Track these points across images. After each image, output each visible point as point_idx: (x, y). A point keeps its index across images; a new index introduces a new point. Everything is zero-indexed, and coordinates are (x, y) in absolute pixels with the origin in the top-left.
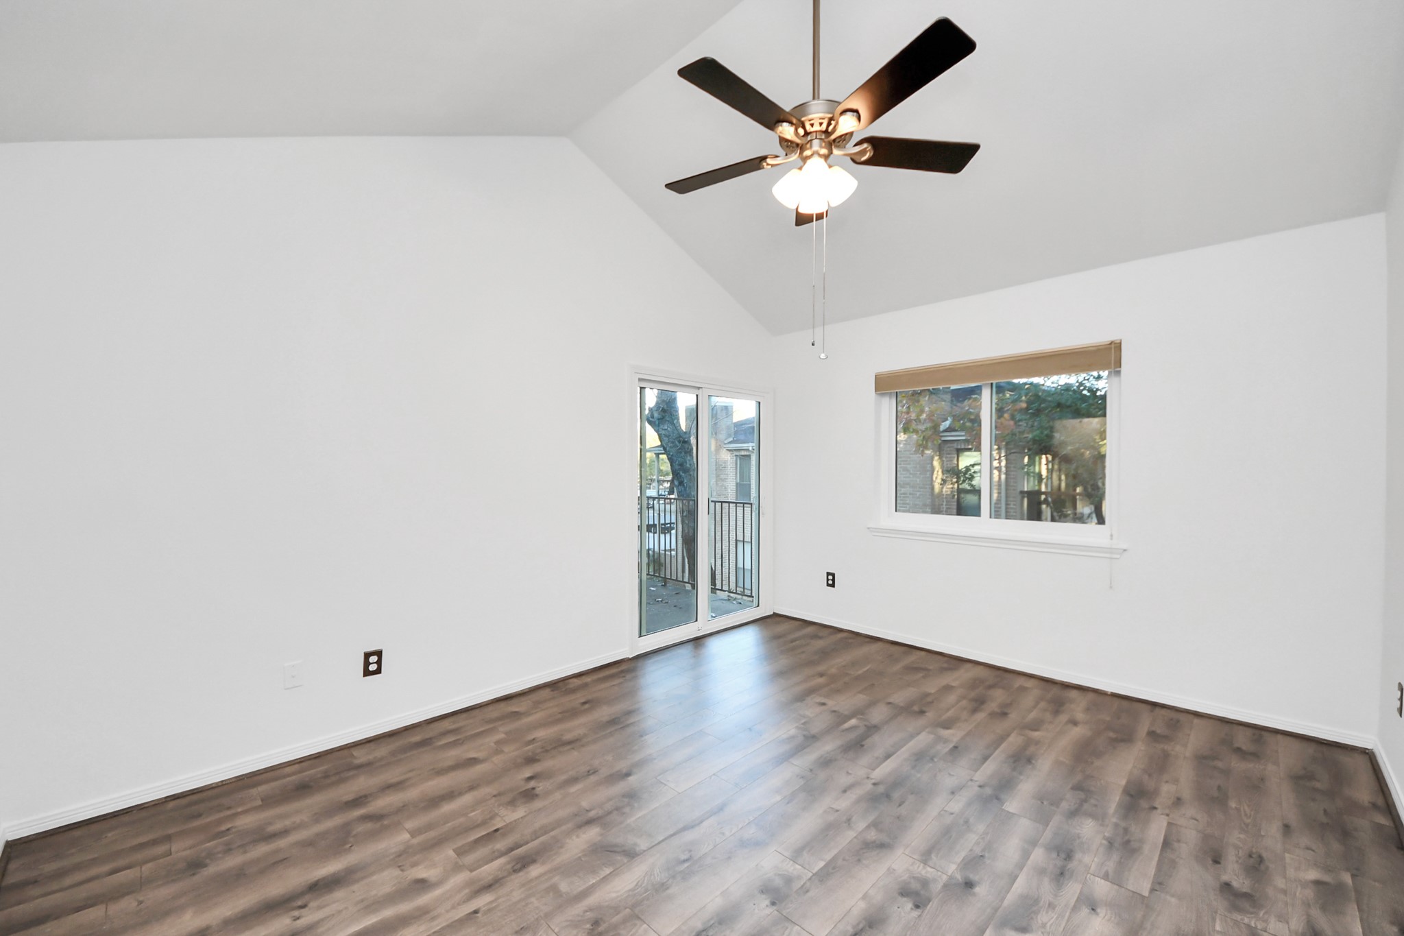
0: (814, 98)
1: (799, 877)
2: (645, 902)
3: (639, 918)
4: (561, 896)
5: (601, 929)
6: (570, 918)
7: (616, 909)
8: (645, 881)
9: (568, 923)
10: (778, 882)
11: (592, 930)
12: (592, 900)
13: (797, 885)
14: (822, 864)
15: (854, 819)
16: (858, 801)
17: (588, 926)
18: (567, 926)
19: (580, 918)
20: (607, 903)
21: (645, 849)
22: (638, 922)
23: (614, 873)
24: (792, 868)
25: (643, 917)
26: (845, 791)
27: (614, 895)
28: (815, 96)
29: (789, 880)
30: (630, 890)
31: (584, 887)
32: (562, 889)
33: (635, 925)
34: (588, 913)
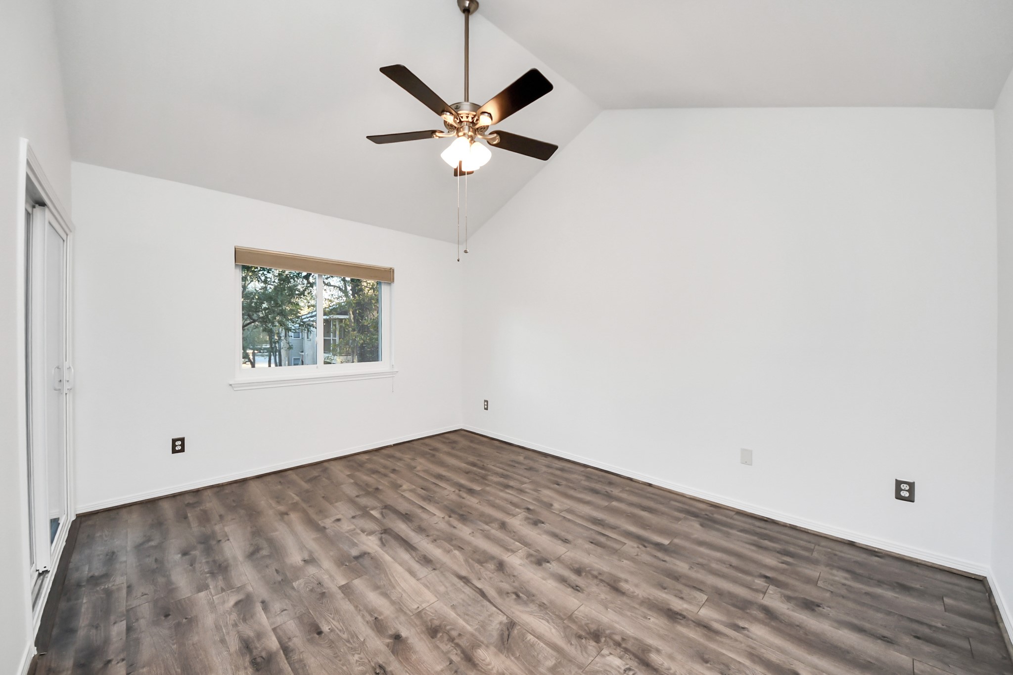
0: (465, 101)
2: (557, 613)
3: (571, 616)
4: (560, 663)
5: (583, 634)
6: (580, 653)
7: (566, 628)
8: (539, 615)
9: (584, 653)
11: (586, 638)
12: (561, 643)
17: (583, 641)
18: (586, 653)
19: (578, 647)
20: (562, 633)
21: (505, 617)
22: (574, 616)
23: (533, 633)
25: (570, 614)
27: (553, 630)
28: (467, 99)
30: (548, 622)
31: (548, 649)
32: (553, 663)
33: (576, 617)
34: (572, 642)
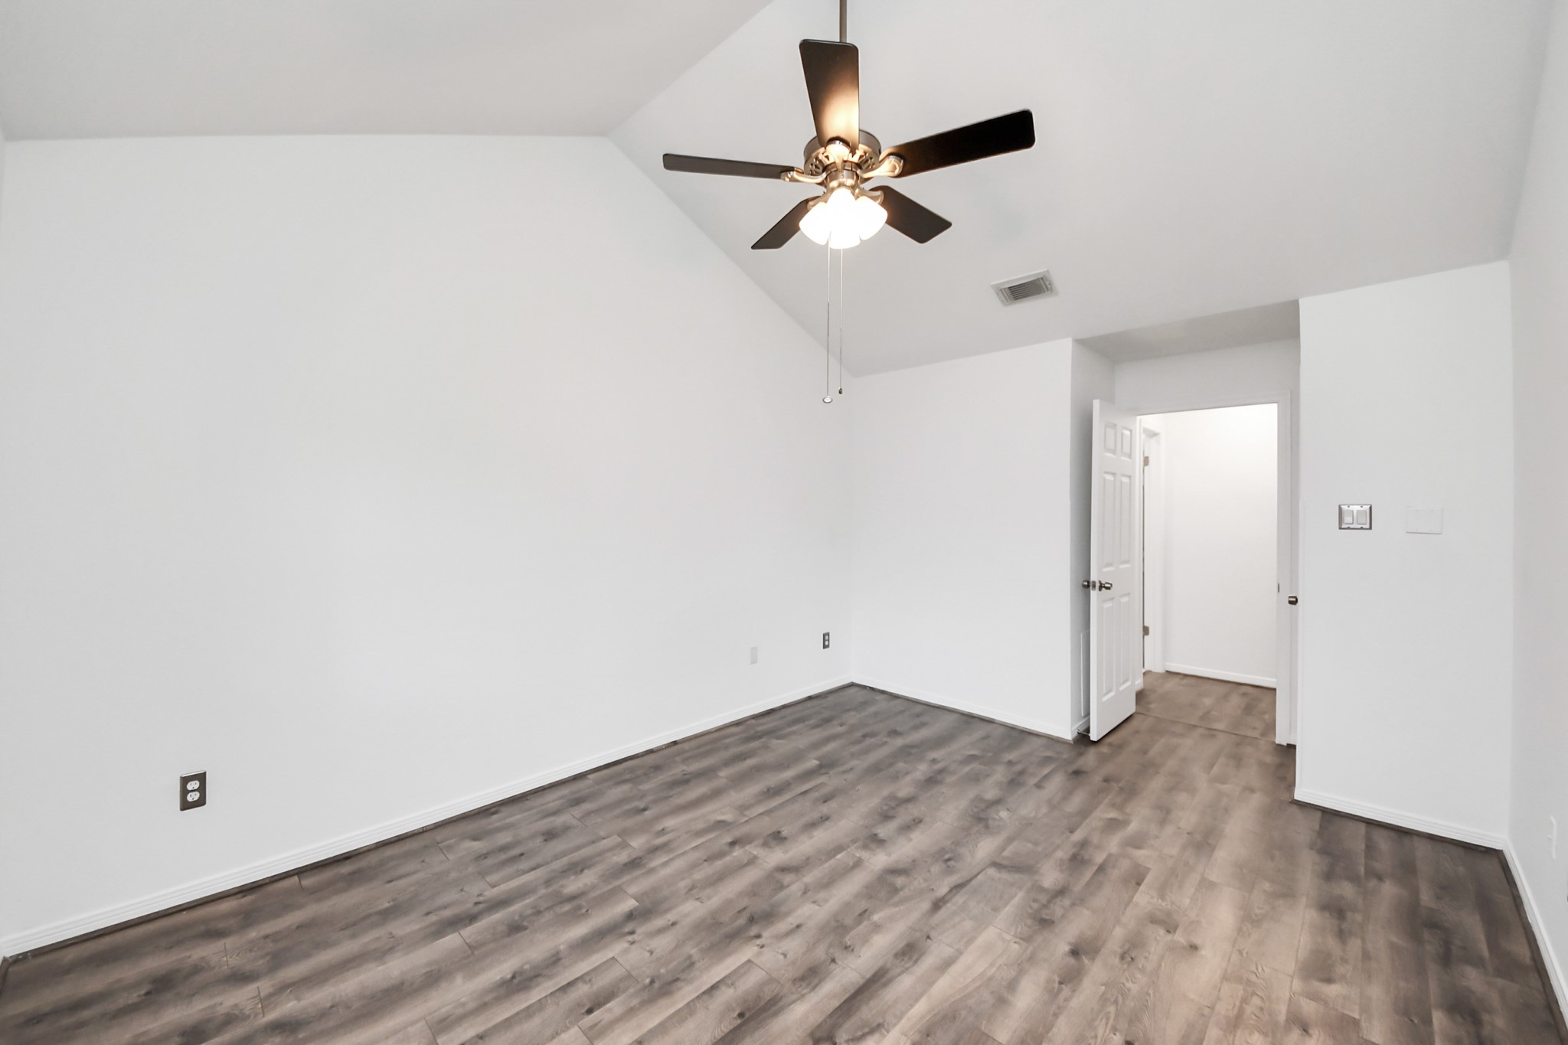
1: (857, 848)
10: (873, 846)
13: (859, 843)
14: (839, 856)
15: (800, 894)
16: (788, 914)
21: (988, 868)
24: (864, 854)
26: (798, 926)
29: (865, 847)
